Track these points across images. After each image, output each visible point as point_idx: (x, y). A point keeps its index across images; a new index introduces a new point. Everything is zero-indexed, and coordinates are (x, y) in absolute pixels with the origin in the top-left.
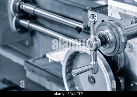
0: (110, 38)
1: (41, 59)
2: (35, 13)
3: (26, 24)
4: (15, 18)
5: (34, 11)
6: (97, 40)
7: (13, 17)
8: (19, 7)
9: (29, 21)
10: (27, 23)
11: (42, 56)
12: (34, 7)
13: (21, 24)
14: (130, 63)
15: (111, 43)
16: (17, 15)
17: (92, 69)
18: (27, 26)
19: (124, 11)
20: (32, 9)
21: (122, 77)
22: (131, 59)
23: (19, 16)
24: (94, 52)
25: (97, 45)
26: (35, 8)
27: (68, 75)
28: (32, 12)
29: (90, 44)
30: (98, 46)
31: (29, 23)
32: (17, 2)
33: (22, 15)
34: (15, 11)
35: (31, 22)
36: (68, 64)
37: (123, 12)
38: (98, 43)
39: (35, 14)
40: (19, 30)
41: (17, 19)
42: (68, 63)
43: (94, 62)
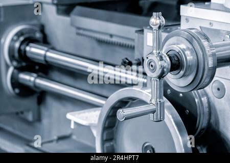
0: (188, 58)
1: (55, 142)
2: (48, 59)
3: (30, 81)
4: (11, 70)
5: (45, 56)
6: (164, 58)
7: (8, 67)
8: (19, 50)
9: (35, 75)
10: (32, 79)
11: (55, 138)
12: (46, 48)
13: (21, 81)
14: (218, 118)
15: (189, 67)
16: (15, 63)
17: (153, 112)
18: (31, 84)
19: (210, 24)
20: (42, 52)
21: (204, 146)
22: (220, 111)
23: (19, 65)
24: (158, 80)
25: (163, 68)
26: (47, 51)
27: (105, 146)
28: (42, 58)
29: (152, 66)
30: (165, 70)
31: (36, 78)
32: (16, 41)
33: (24, 64)
34: (12, 57)
35: (39, 76)
36: (106, 125)
37: (208, 26)
38: (165, 65)
39: (46, 61)
40: (17, 91)
41: (16, 71)
42: (107, 122)
43: (158, 100)
